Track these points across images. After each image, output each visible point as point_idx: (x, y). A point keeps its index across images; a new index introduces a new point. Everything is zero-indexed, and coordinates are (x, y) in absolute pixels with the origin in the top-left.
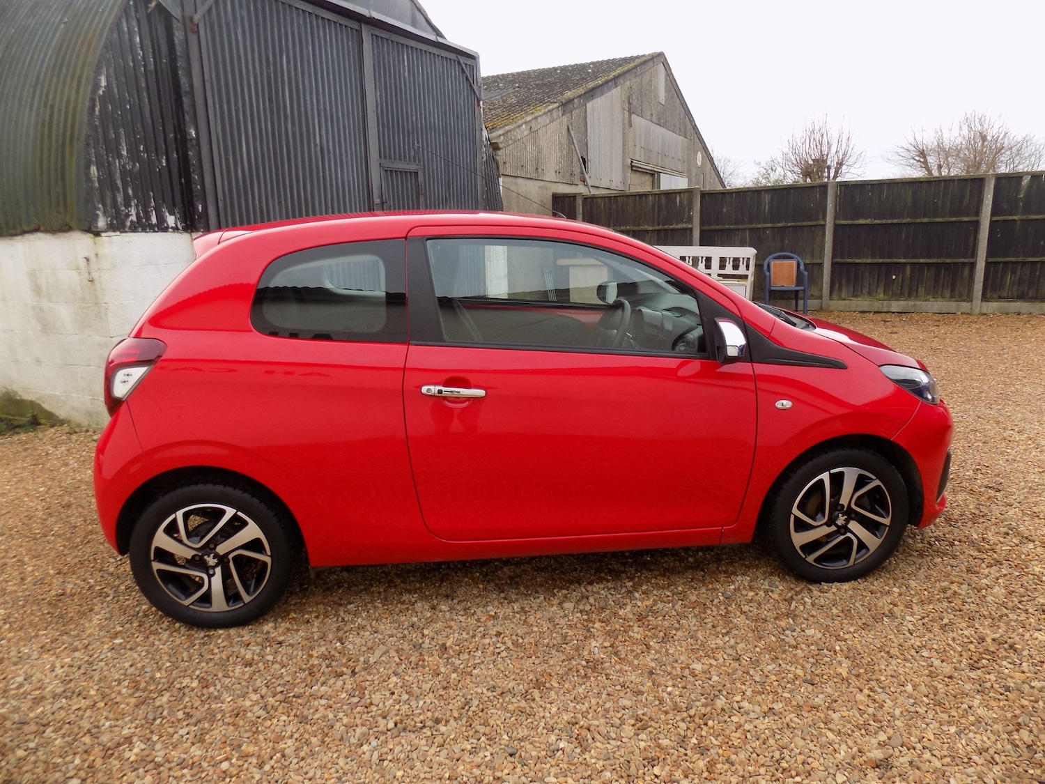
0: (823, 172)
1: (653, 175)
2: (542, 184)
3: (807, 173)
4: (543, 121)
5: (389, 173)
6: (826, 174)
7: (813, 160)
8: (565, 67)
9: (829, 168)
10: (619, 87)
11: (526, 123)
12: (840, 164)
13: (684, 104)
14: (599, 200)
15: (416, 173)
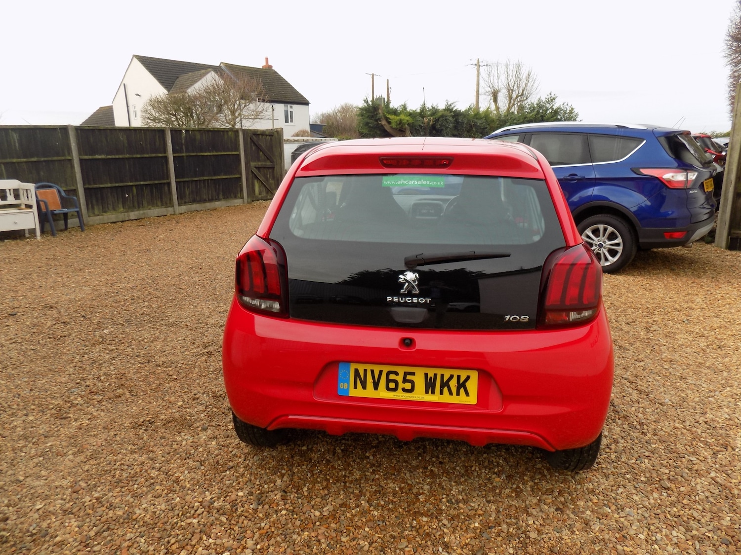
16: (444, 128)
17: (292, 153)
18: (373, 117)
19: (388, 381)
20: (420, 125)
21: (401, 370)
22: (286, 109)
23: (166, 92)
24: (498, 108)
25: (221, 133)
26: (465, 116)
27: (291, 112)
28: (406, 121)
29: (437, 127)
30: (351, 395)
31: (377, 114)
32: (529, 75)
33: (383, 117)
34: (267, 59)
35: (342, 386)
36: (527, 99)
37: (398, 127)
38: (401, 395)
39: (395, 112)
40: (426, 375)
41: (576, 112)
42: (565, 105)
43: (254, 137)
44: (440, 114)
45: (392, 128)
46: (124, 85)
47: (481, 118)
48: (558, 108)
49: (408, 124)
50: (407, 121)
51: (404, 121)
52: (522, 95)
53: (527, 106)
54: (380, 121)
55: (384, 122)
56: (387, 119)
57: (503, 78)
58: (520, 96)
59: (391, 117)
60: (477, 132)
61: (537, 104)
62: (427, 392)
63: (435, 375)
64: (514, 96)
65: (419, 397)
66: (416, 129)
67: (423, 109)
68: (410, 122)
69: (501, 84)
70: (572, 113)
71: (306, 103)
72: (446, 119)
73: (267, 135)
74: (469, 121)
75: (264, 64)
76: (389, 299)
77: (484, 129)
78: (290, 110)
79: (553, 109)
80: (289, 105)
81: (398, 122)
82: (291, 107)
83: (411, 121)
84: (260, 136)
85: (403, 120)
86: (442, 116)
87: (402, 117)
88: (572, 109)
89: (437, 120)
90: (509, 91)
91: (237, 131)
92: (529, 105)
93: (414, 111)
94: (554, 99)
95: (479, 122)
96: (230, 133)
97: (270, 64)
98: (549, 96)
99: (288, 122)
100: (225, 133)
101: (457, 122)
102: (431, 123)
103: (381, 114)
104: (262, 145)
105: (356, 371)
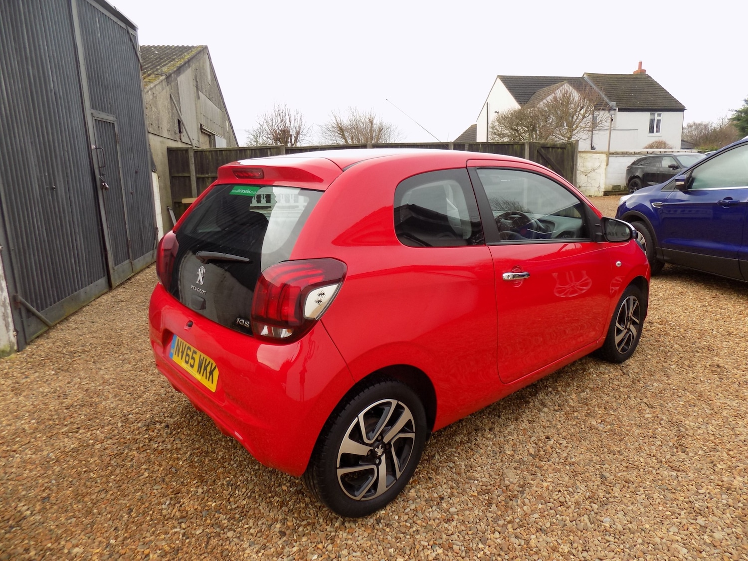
0: (287, 139)
1: (209, 136)
2: (161, 139)
3: (276, 139)
4: (159, 88)
5: (99, 122)
6: (289, 140)
7: (281, 131)
8: (149, 47)
9: (291, 136)
10: (191, 68)
11: (151, 89)
12: (298, 134)
13: (218, 85)
14: (208, 153)
15: (113, 124)
17: (628, 167)
22: (652, 118)
23: (520, 108)
25: (506, 146)
27: (659, 121)
34: (641, 63)
43: (542, 150)
46: (487, 104)
71: (681, 109)
73: (558, 148)
75: (636, 68)
78: (657, 118)
80: (656, 113)
82: (660, 115)
84: (550, 149)
91: (523, 144)
96: (515, 146)
97: (643, 68)
99: (653, 132)
100: (511, 147)
104: (551, 158)
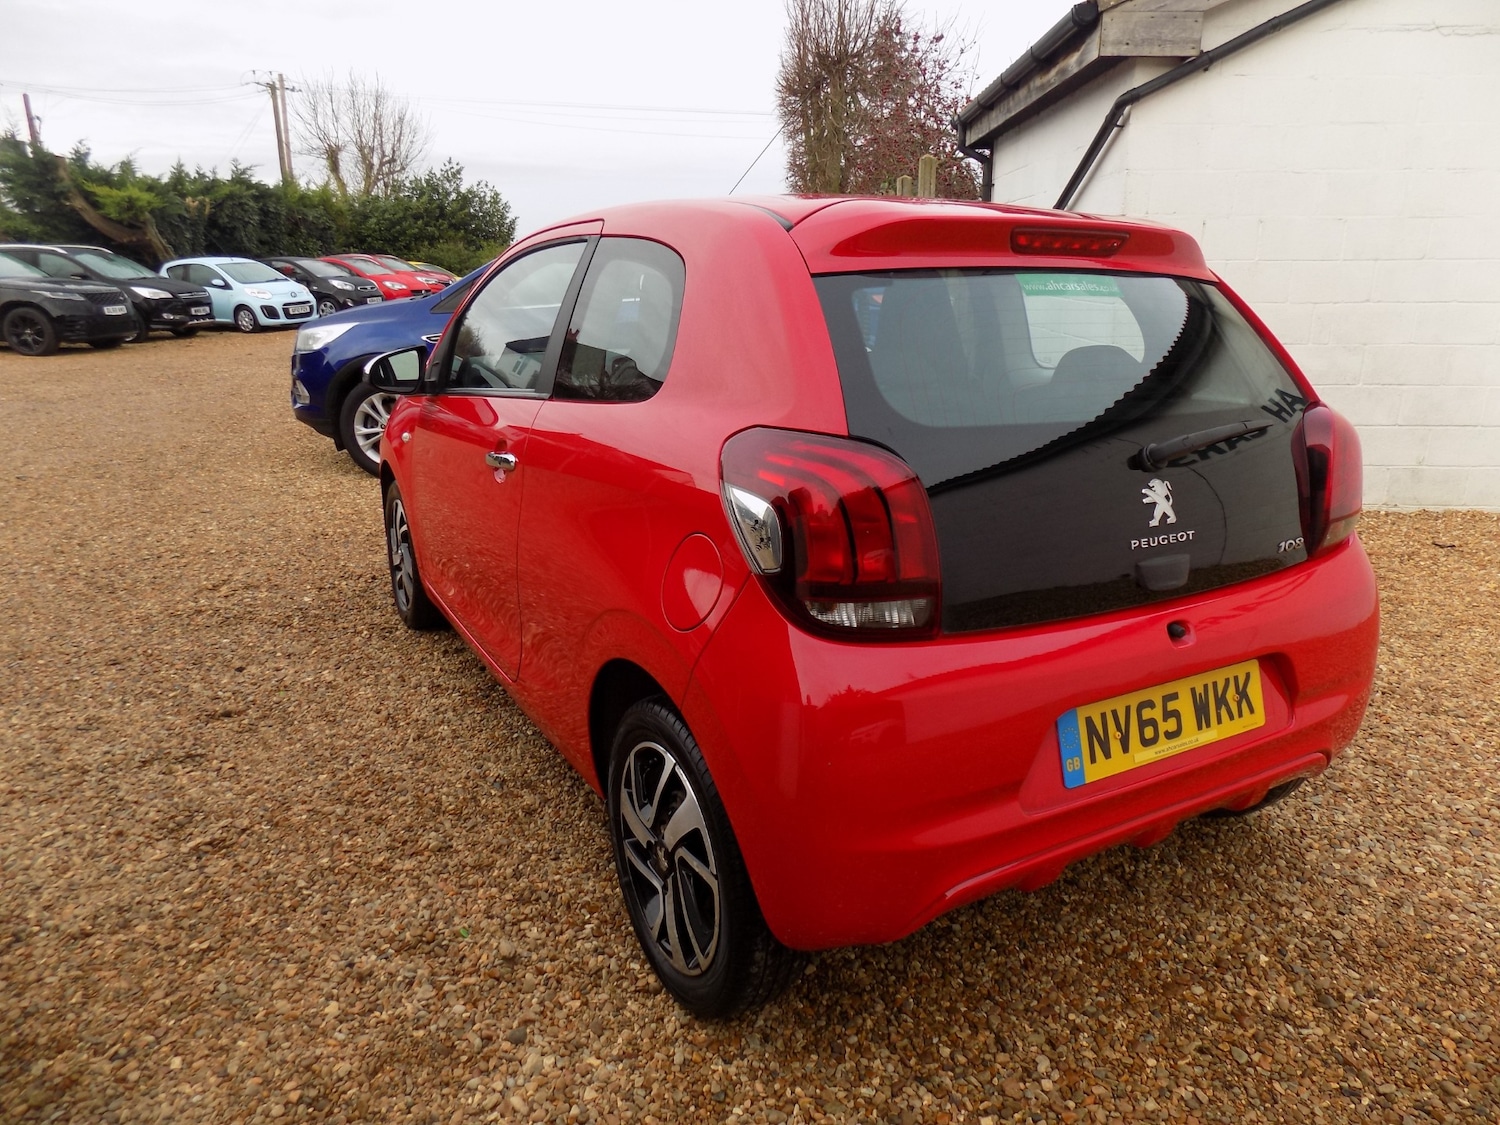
16: (239, 225)
18: (40, 185)
19: (1142, 724)
20: (180, 216)
21: (1156, 694)
24: (342, 185)
26: (279, 199)
28: (144, 203)
29: (221, 221)
30: (1088, 780)
31: (54, 180)
32: (401, 120)
33: (73, 190)
35: (1070, 766)
36: (403, 169)
37: (125, 216)
38: (1165, 747)
39: (105, 178)
40: (1193, 690)
41: (503, 201)
42: (483, 184)
44: (226, 191)
45: (106, 218)
47: (315, 207)
48: (470, 192)
49: (152, 212)
50: (149, 203)
51: (140, 204)
52: (393, 160)
53: (408, 184)
54: (67, 199)
55: (79, 203)
56: (88, 197)
57: (346, 120)
58: (389, 162)
59: (101, 191)
60: (309, 235)
61: (427, 181)
62: (1200, 728)
63: (1206, 687)
64: (376, 161)
65: (1191, 742)
66: (171, 224)
67: (179, 178)
68: (155, 205)
69: (343, 134)
70: (496, 202)
72: (241, 204)
74: (290, 209)
76: (1134, 543)
77: (324, 229)
79: (459, 193)
81: (126, 205)
83: (157, 203)
85: (138, 199)
86: (231, 196)
87: (135, 193)
88: (497, 194)
89: (219, 206)
90: (361, 149)
92: (411, 182)
93: (153, 180)
94: (459, 172)
95: (311, 215)
98: (448, 167)
101: (264, 212)
102: (207, 211)
103: (67, 182)
105: (1089, 721)
